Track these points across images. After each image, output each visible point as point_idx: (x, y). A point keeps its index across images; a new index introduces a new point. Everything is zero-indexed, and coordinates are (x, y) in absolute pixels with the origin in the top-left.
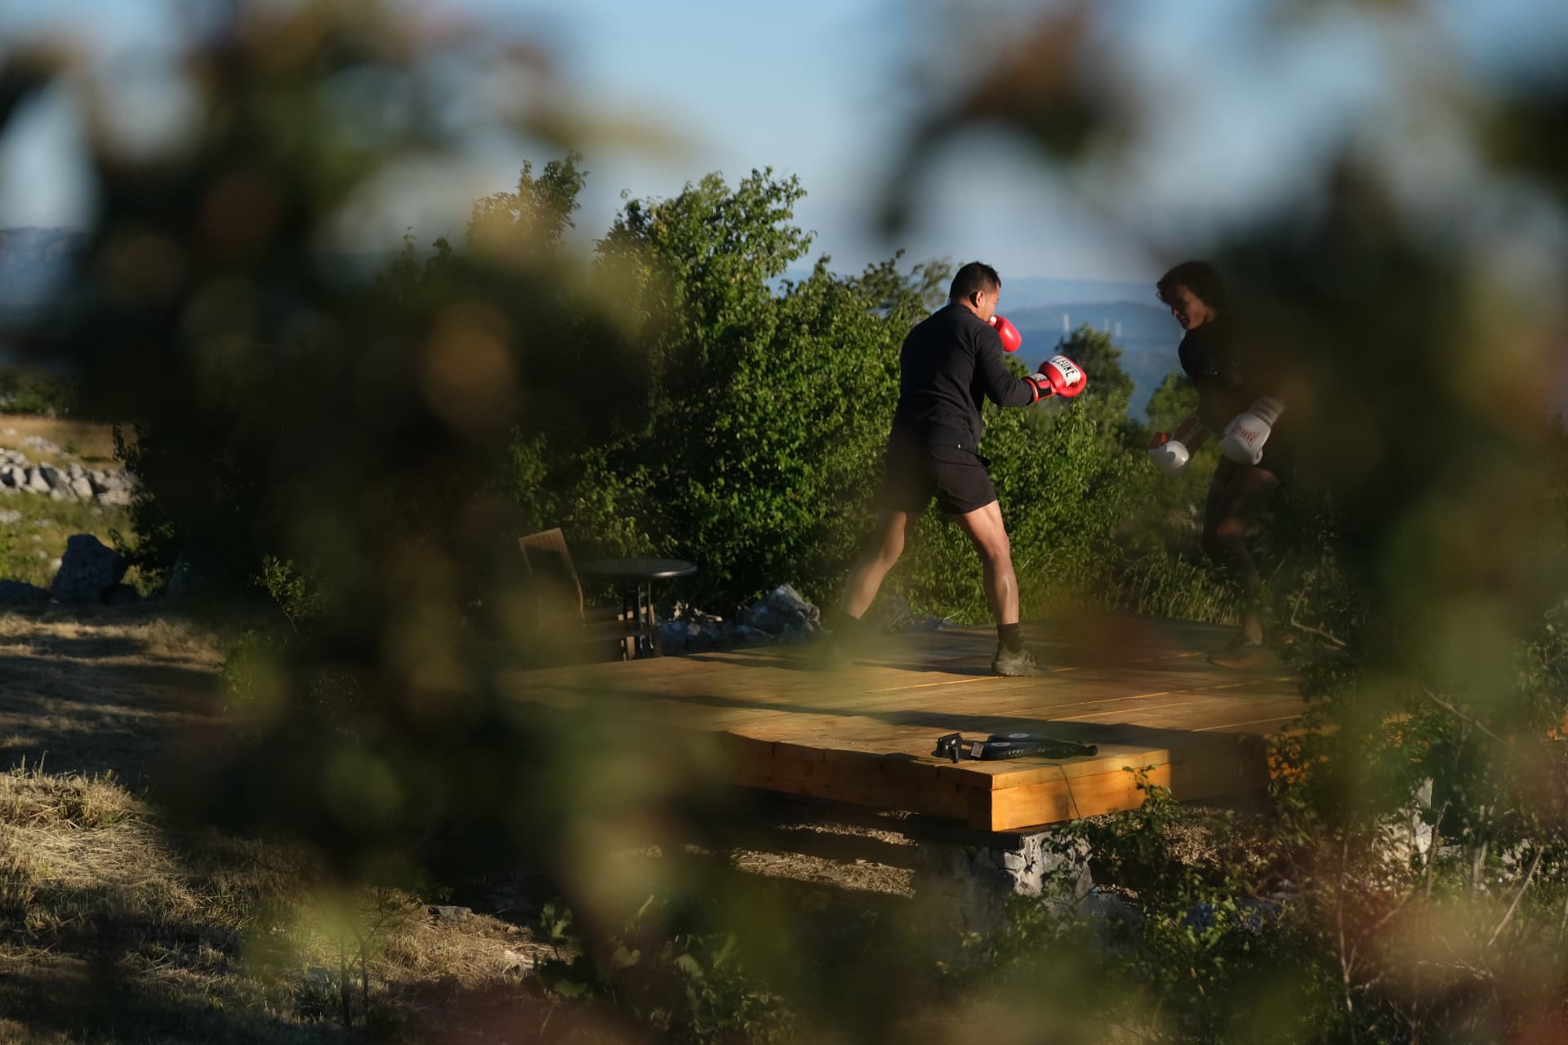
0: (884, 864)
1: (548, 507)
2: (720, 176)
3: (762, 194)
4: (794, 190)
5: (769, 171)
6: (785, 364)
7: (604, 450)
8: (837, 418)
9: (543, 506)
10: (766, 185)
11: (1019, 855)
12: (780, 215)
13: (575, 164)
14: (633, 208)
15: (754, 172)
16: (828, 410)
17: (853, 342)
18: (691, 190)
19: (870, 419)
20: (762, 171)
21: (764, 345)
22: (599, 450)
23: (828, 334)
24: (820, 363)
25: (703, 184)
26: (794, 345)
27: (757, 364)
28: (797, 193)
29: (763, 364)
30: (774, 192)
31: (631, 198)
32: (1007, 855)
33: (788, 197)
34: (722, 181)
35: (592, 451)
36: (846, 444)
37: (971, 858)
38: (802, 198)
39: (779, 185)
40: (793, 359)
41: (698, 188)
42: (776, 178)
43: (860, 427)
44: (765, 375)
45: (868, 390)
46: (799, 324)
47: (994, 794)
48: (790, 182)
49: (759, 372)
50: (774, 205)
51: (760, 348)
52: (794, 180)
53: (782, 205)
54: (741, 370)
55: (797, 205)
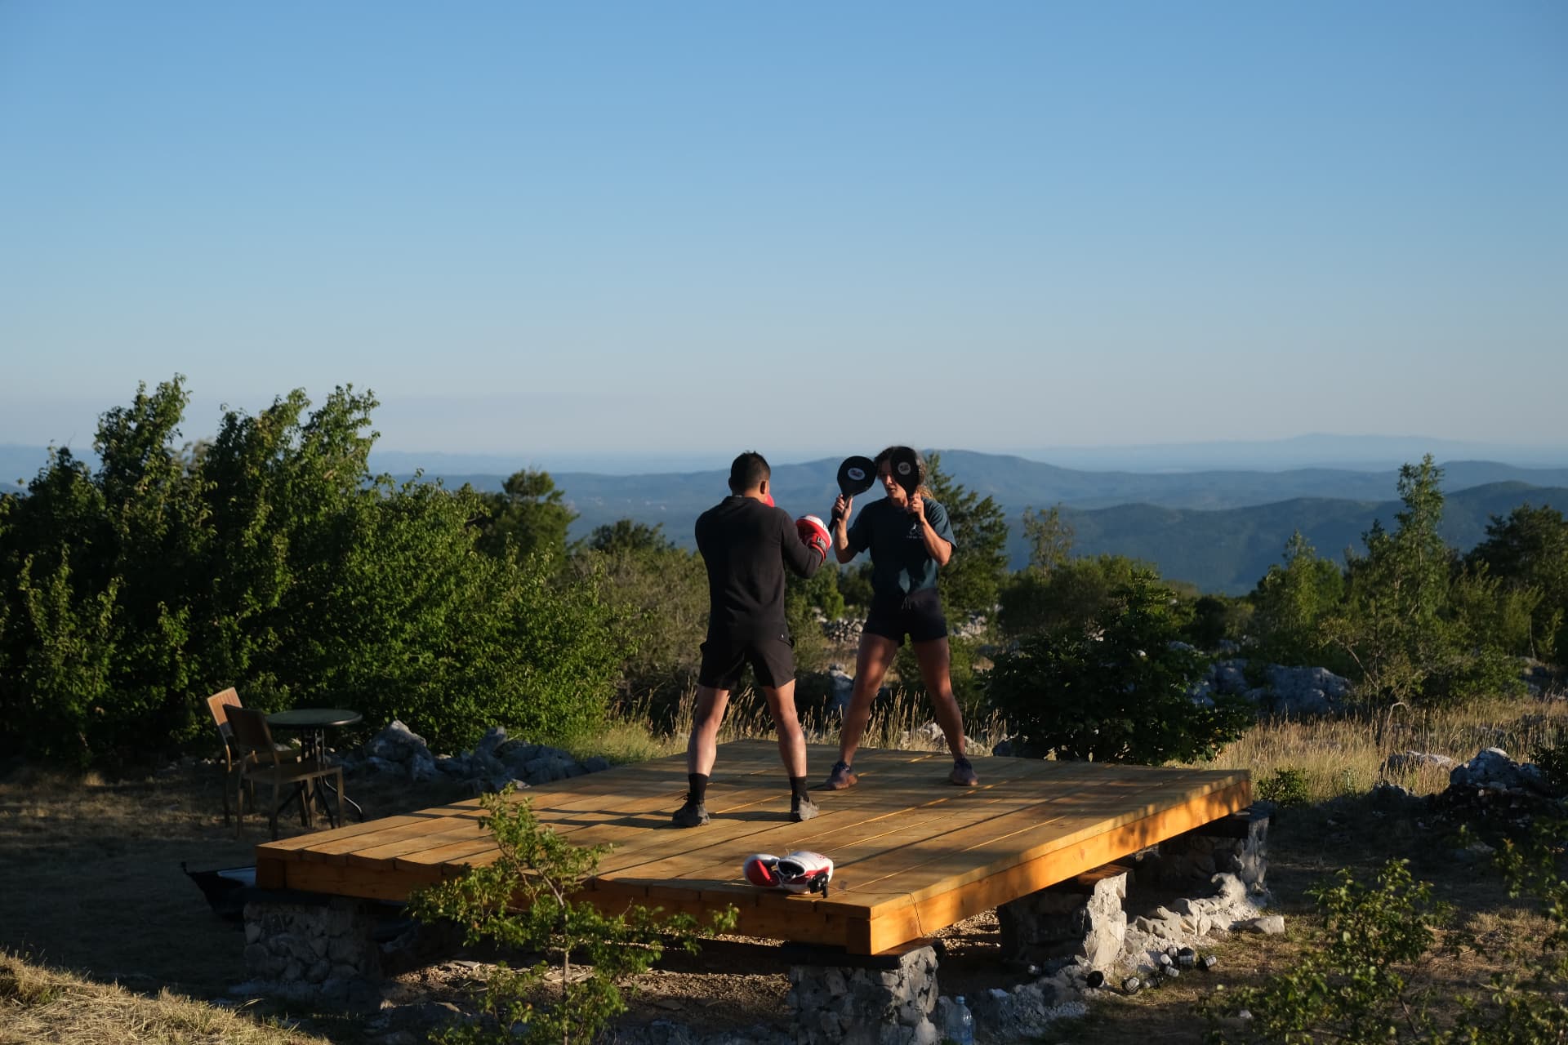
0: (667, 970)
1: (193, 666)
2: (303, 391)
3: (345, 406)
4: (371, 401)
5: (350, 386)
7: (236, 618)
9: (189, 665)
10: (347, 399)
11: (895, 973)
12: (361, 423)
13: (180, 384)
14: (231, 418)
15: (338, 388)
18: (280, 403)
20: (345, 387)
22: (232, 618)
25: (290, 397)
28: (372, 404)
30: (355, 404)
31: (229, 410)
32: (884, 974)
33: (366, 408)
34: (304, 395)
35: (227, 619)
37: (847, 978)
38: (376, 408)
39: (357, 398)
41: (287, 401)
42: (356, 392)
47: (872, 923)
48: (366, 395)
49: (368, 551)
50: (357, 415)
52: (369, 393)
53: (362, 415)
54: (353, 551)
55: (373, 414)
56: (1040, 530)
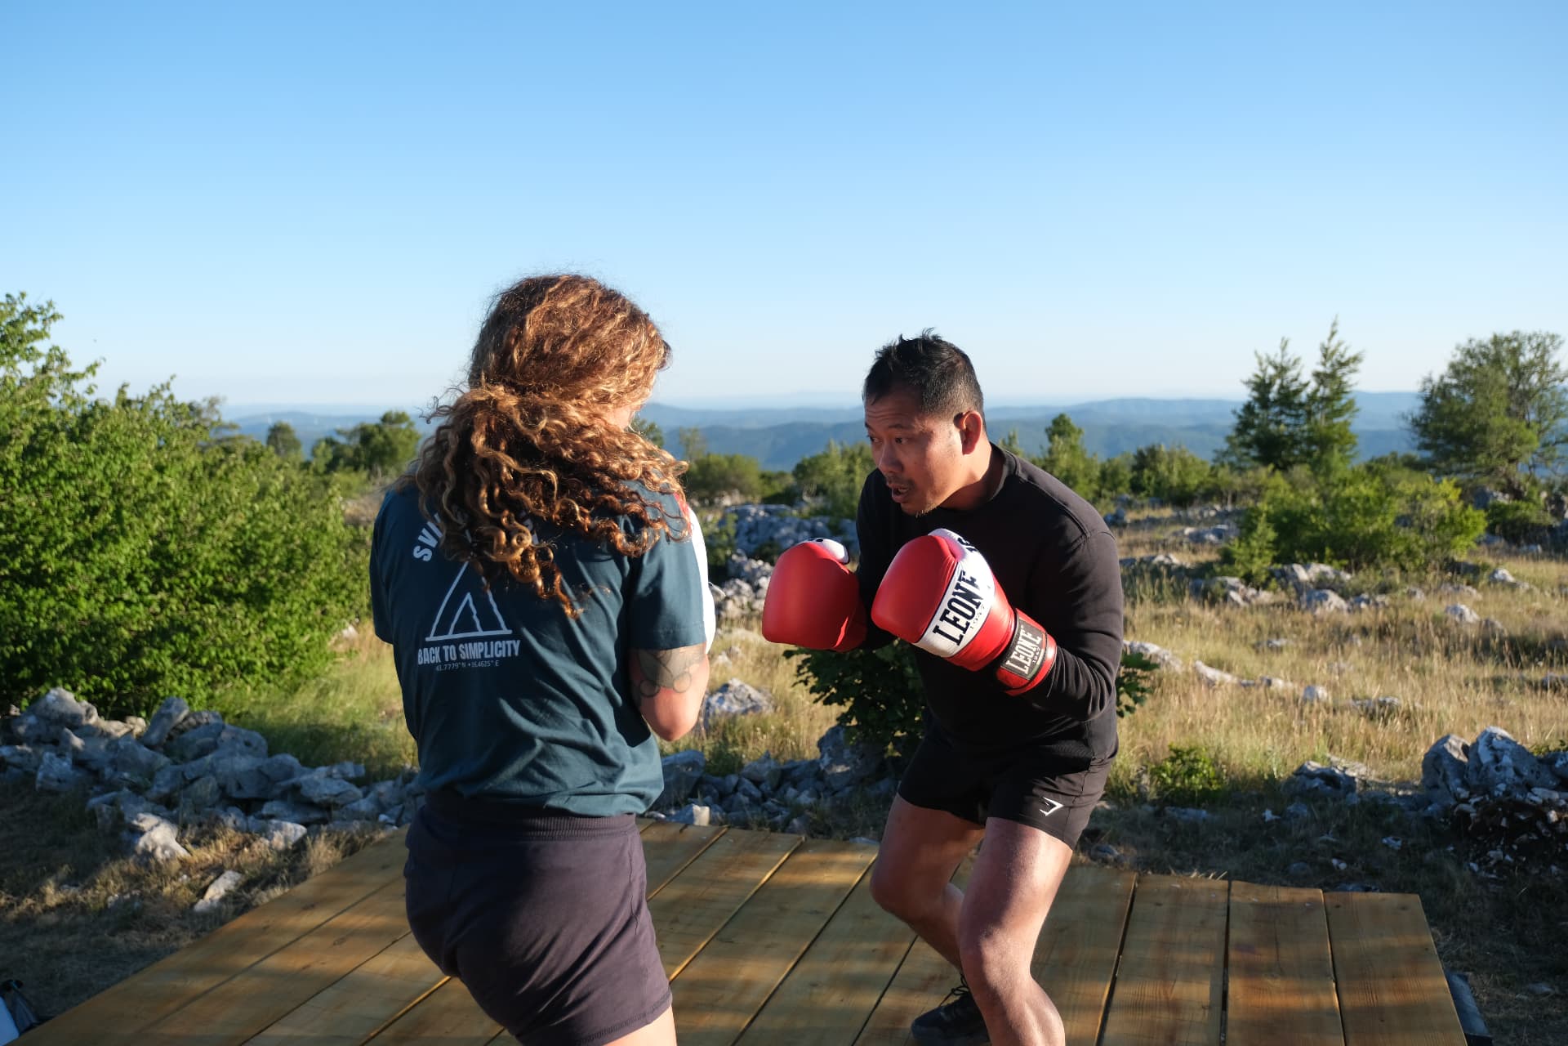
3: (17, 315)
4: (50, 313)
5: (23, 295)
6: (42, 472)
8: (105, 517)
10: (20, 308)
12: (37, 335)
15: (8, 296)
16: (94, 511)
17: (117, 448)
19: (139, 515)
20: (16, 295)
21: (17, 453)
23: (88, 442)
24: (81, 469)
26: (52, 453)
27: (10, 473)
28: (53, 317)
29: (17, 473)
30: (30, 315)
33: (44, 320)
36: (116, 541)
38: (59, 322)
39: (34, 308)
40: (50, 464)
42: (31, 302)
43: (130, 525)
44: (21, 484)
45: (136, 490)
46: (56, 431)
48: (45, 306)
49: (15, 481)
50: (30, 326)
51: (12, 457)
52: (50, 304)
53: (39, 326)
55: (54, 328)
56: (688, 440)
